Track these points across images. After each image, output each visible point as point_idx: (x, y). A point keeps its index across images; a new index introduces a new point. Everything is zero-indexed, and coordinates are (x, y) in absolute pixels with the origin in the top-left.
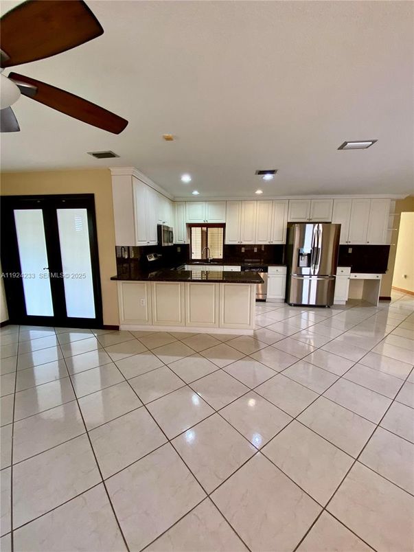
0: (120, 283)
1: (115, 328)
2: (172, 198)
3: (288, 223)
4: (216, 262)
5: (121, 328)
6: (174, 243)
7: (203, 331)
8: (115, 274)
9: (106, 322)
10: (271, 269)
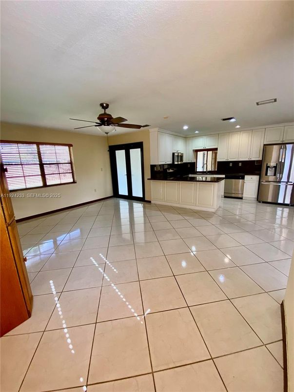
0: (152, 181)
1: (149, 202)
2: (184, 136)
3: (264, 145)
4: (211, 173)
5: (152, 202)
6: (184, 162)
7: (188, 207)
8: (150, 177)
9: (146, 199)
10: (246, 177)
